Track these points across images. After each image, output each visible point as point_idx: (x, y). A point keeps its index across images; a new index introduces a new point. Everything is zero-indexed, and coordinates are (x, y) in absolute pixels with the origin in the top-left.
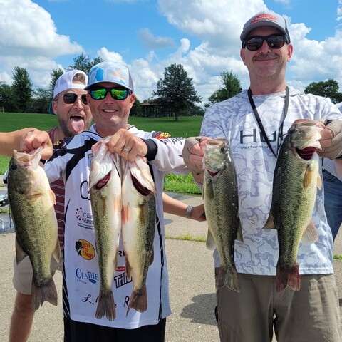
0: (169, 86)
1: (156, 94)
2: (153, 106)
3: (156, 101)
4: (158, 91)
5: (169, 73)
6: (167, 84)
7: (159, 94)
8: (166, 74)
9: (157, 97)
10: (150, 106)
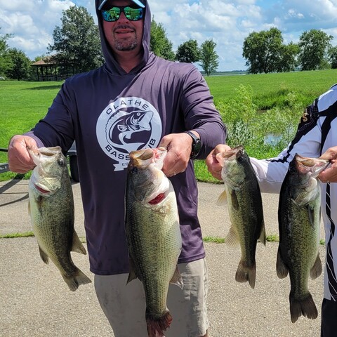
0: (70, 37)
1: (53, 48)
2: (51, 66)
3: (53, 58)
4: (55, 44)
5: (70, 20)
6: (67, 35)
7: (58, 49)
8: (64, 21)
9: (54, 53)
10: (46, 66)
